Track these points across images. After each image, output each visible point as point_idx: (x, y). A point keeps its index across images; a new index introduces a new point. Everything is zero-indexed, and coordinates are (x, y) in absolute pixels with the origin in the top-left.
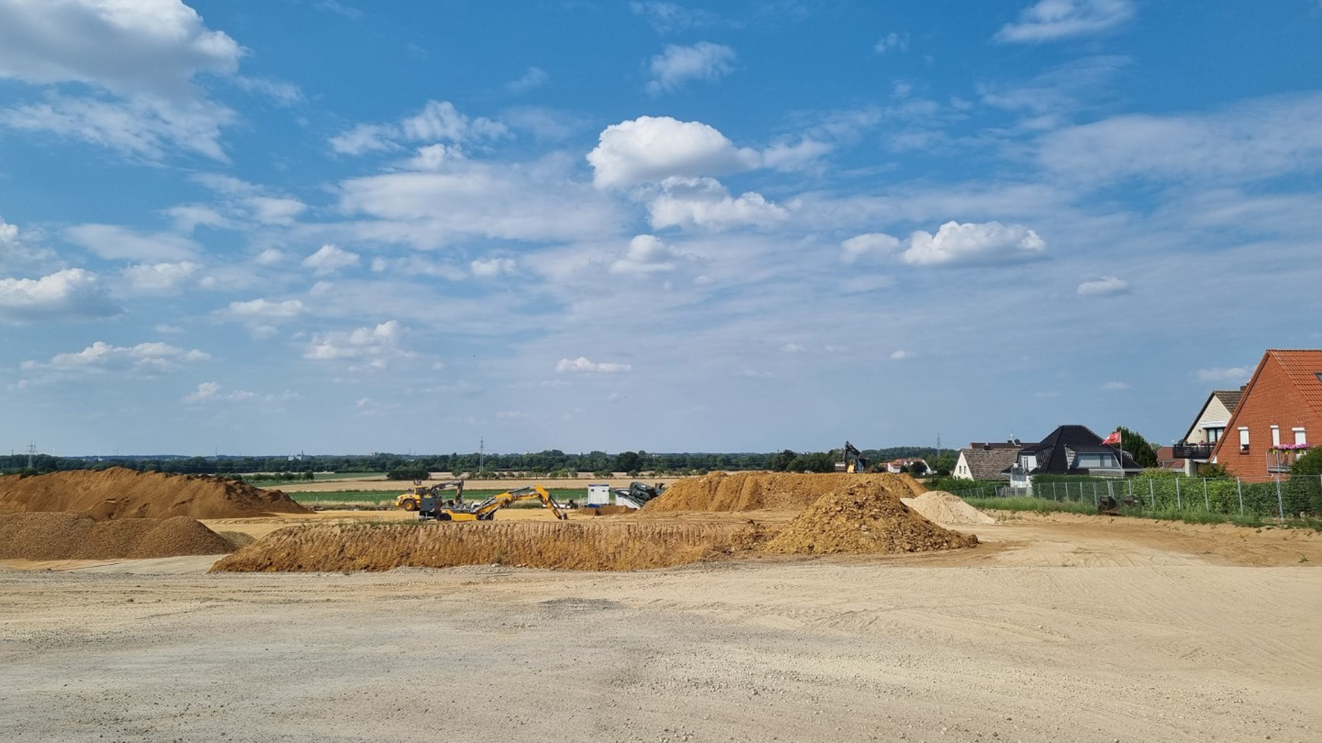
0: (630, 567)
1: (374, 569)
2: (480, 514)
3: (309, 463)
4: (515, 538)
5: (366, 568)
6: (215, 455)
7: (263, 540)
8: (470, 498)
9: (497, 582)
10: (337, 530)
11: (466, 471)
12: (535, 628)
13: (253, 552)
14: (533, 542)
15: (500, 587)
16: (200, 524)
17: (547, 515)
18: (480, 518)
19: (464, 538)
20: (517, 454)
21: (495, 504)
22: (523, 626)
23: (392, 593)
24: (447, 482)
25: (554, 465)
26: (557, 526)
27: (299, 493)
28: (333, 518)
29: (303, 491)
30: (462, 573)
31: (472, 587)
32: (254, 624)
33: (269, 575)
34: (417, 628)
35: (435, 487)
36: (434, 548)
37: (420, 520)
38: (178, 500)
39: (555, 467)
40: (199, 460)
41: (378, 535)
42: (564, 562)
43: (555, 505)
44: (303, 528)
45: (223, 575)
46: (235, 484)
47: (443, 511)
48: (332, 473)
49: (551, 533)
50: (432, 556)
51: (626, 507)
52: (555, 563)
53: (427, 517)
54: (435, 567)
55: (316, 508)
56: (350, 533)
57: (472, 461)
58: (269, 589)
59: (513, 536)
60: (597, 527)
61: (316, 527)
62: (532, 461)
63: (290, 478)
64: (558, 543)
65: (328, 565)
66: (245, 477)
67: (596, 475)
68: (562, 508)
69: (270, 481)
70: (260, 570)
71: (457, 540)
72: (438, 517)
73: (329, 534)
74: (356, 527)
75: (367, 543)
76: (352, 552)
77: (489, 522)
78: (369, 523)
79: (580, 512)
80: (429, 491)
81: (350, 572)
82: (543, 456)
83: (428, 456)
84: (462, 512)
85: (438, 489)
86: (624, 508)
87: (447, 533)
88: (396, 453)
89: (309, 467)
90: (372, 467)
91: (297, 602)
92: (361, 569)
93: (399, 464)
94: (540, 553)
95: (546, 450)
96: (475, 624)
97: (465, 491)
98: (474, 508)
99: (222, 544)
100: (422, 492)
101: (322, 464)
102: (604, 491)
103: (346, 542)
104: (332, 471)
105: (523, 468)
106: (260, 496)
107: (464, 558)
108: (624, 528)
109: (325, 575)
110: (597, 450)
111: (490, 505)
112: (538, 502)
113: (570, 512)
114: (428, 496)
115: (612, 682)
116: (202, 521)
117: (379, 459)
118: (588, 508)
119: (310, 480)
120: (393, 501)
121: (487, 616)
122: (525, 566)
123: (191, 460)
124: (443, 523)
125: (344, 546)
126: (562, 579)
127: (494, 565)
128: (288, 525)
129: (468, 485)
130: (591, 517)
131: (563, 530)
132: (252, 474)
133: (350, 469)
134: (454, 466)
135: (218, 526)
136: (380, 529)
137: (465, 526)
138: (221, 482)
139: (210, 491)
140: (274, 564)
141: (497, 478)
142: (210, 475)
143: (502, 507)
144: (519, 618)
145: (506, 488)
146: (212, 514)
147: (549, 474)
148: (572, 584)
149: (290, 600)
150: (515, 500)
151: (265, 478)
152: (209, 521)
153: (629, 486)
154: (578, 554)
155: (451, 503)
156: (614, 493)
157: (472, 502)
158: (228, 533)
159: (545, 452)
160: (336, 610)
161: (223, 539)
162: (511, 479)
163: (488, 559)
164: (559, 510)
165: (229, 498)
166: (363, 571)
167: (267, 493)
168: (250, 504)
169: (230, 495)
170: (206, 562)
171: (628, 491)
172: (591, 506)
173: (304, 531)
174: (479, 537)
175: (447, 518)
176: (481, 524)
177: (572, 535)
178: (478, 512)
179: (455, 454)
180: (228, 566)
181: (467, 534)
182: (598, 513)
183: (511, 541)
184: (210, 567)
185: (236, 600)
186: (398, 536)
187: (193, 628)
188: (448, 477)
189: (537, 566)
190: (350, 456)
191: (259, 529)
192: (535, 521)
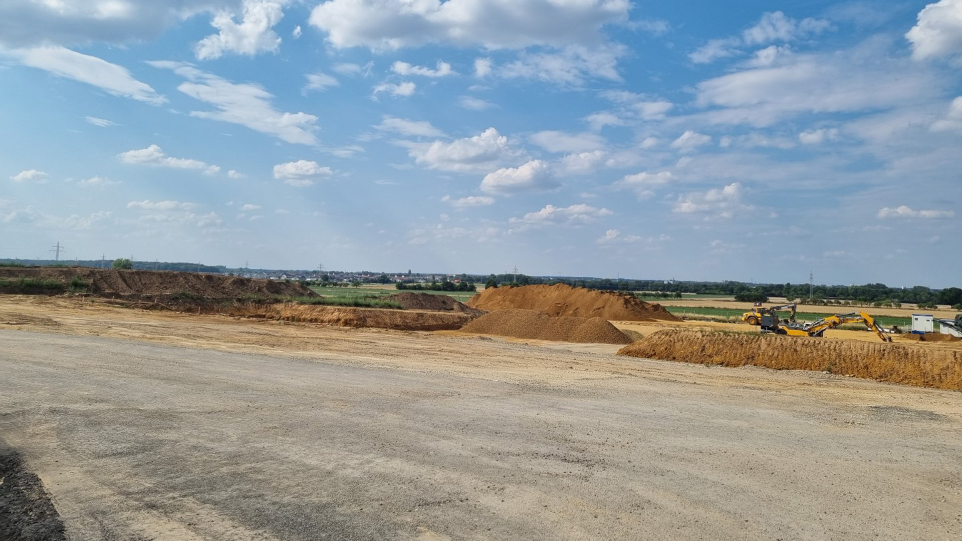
0: (956, 388)
1: (727, 365)
2: (811, 332)
3: (678, 286)
4: (843, 353)
5: (722, 364)
6: (617, 279)
7: (649, 337)
8: (801, 319)
9: (828, 386)
10: (699, 335)
11: (798, 298)
12: (864, 426)
13: (642, 345)
14: (859, 358)
15: (831, 390)
16: (609, 322)
17: (872, 337)
18: (811, 335)
19: (798, 349)
20: (843, 286)
21: (824, 324)
22: (853, 423)
23: (742, 384)
24: (783, 305)
25: (877, 296)
26: (882, 346)
27: (672, 307)
28: (696, 326)
29: (674, 305)
30: (797, 376)
31: (806, 387)
32: (645, 392)
33: (654, 361)
34: (763, 412)
35: (773, 308)
36: (773, 354)
37: (761, 332)
38: (596, 307)
39: (879, 298)
40: (608, 281)
41: (729, 341)
42: (889, 377)
43: (880, 329)
44: (676, 331)
45: (624, 358)
46: (630, 298)
47: (780, 327)
48: (695, 294)
49: (876, 352)
50: (772, 360)
51: (952, 336)
52: (881, 377)
53: (767, 331)
54: (775, 369)
55: (684, 318)
56: (709, 338)
57: (803, 290)
58: (655, 370)
59: (841, 352)
60: (922, 350)
61: (684, 331)
62: (857, 292)
63: (665, 296)
64: (883, 361)
65: (693, 359)
66: (636, 294)
67: (920, 307)
68: (886, 332)
69: (652, 297)
70: (648, 357)
71: (793, 350)
72: (776, 331)
73: (694, 337)
74: (713, 334)
75: (721, 346)
76: (710, 351)
77: (819, 338)
78: (722, 331)
79: (904, 337)
80: (768, 311)
81: (709, 365)
82: (867, 288)
83: (767, 285)
84: (796, 329)
85: (775, 310)
86: (950, 337)
87: (784, 344)
88: (741, 281)
89: (679, 289)
90: (724, 291)
91: (674, 381)
92: (718, 364)
93: (744, 290)
94: (866, 367)
95: (869, 283)
96: (810, 415)
97: (798, 313)
98: (806, 327)
99: (623, 338)
100: (762, 312)
101: (687, 287)
102: (929, 321)
103: (705, 344)
104: (694, 292)
105: (849, 297)
106: (646, 307)
107: (798, 365)
108: (949, 353)
109: (692, 366)
110: (920, 285)
111: (820, 325)
112: (864, 325)
113: (893, 335)
114: (766, 315)
115: (941, 481)
116: (611, 322)
117: (728, 285)
118: (912, 334)
119: (679, 298)
120: (740, 317)
121: (820, 411)
122: (853, 377)
123: (603, 280)
124: (780, 336)
125: (704, 347)
126: (888, 390)
127: (825, 372)
128: (666, 328)
129: (800, 309)
130: (915, 342)
131: (888, 350)
132: (641, 292)
133: (707, 292)
134: (788, 293)
135: (620, 325)
136: (731, 336)
137: (799, 340)
138: (621, 296)
139: (615, 302)
140: (657, 354)
141: (826, 304)
142: (615, 291)
143: (830, 328)
144: (850, 417)
145: (834, 312)
146: (616, 318)
147: (873, 303)
148: (898, 395)
149: (668, 380)
150: (842, 323)
151: (649, 295)
152: (614, 322)
153: (954, 318)
154: (903, 372)
155: (786, 322)
156: (937, 322)
157: (805, 322)
158: (626, 331)
159: (869, 285)
160: (701, 390)
161: (624, 334)
162: (838, 306)
163: (819, 367)
164: (884, 334)
165: (627, 307)
166: (719, 366)
167: (651, 306)
168: (639, 312)
169: (627, 305)
170: (615, 348)
171: (953, 322)
172: (915, 332)
173: (676, 333)
174: (812, 350)
175: (783, 332)
176: (812, 339)
177: (897, 355)
178: (810, 330)
179: (788, 284)
180: (628, 353)
181: (800, 346)
182: (922, 339)
183: (839, 355)
184: (616, 352)
185: (633, 375)
186: (745, 343)
187: (608, 390)
188: (784, 301)
189: (863, 377)
190: (707, 282)
191: (646, 330)
192: (861, 341)
